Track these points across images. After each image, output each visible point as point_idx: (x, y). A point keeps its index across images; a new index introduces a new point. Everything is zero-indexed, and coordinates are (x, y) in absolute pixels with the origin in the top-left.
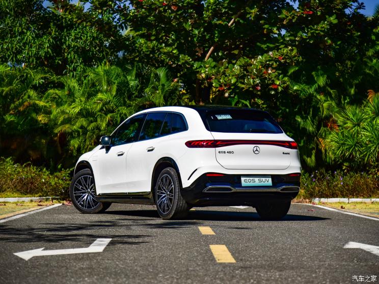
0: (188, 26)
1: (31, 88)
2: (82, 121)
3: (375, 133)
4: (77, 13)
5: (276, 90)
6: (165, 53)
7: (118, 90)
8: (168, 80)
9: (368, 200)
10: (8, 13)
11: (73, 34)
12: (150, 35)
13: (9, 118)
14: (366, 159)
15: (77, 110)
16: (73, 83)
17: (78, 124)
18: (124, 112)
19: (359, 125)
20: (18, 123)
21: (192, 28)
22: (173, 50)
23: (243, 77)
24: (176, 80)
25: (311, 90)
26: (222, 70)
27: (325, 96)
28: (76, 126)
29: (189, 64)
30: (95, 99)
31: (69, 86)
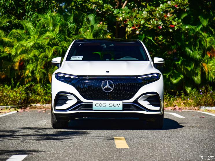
2: (36, 52)
5: (173, 28)
6: (93, 3)
7: (60, 31)
8: (96, 22)
15: (32, 44)
16: (29, 25)
18: (65, 45)
22: (99, 0)
23: (149, 20)
24: (101, 23)
25: (198, 29)
26: (134, 15)
27: (207, 33)
28: (31, 55)
29: (110, 11)
30: (44, 37)
31: (26, 27)
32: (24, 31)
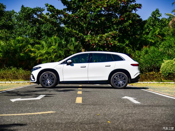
0: (82, 23)
1: (30, 44)
2: (46, 56)
3: (145, 60)
4: (45, 19)
5: (111, 45)
6: (74, 33)
7: (58, 45)
8: (75, 42)
9: (142, 83)
10: (22, 19)
11: (44, 26)
12: (69, 26)
13: (22, 54)
14: (142, 68)
15: (45, 52)
16: (44, 43)
17: (45, 57)
18: (60, 52)
19: (139, 57)
20: (25, 56)
21: (84, 24)
22: (77, 31)
23: (101, 41)
24: (78, 42)
25: (124, 45)
26: (93, 38)
27: (128, 47)
28: (44, 57)
29: (82, 36)
30: (51, 48)
31: (42, 43)
32: (41, 46)
